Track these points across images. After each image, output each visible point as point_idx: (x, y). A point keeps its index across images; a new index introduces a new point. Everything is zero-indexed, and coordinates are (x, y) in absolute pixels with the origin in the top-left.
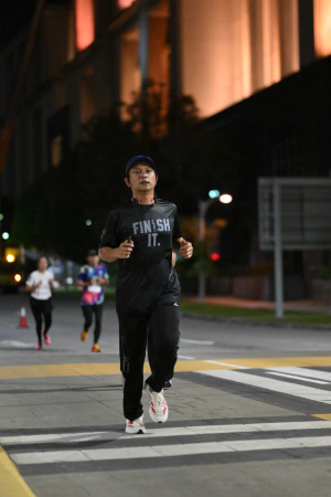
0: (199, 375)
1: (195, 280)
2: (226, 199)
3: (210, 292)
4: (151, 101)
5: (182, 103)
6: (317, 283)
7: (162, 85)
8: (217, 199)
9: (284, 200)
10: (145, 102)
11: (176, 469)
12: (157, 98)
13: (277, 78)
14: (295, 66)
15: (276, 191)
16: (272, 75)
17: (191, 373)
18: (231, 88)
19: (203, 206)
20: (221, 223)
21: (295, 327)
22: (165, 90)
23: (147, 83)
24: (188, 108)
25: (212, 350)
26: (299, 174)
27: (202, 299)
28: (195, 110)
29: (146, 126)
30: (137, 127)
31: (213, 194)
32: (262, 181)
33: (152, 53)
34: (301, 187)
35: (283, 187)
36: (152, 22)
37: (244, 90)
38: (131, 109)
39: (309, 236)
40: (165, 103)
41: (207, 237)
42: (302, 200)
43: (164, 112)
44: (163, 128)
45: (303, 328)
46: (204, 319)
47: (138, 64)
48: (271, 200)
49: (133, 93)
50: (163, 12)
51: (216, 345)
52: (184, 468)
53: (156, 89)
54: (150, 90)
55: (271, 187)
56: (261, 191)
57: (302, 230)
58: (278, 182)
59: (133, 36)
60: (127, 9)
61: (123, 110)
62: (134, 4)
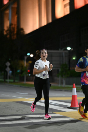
0: (24, 102)
1: (23, 77)
2: (32, 56)
3: (27, 80)
4: (12, 29)
5: (20, 30)
7: (15, 25)
8: (29, 56)
10: (10, 29)
12: (14, 28)
14: (50, 21)
16: (44, 23)
17: (22, 102)
18: (33, 26)
19: (26, 58)
20: (30, 62)
22: (16, 26)
23: (11, 25)
24: (22, 31)
25: (27, 96)
26: (51, 49)
27: (25, 82)
28: (24, 32)
29: (10, 36)
30: (8, 36)
31: (28, 54)
33: (13, 16)
34: (51, 53)
36: (13, 8)
37: (37, 27)
38: (6, 31)
40: (16, 30)
41: (26, 66)
42: (52, 56)
43: (15, 32)
44: (15, 36)
46: (26, 87)
47: (9, 19)
49: (7, 27)
50: (16, 6)
51: (29, 94)
52: (19, 127)
53: (13, 26)
54: (12, 26)
59: (7, 12)
60: (6, 5)
61: (5, 31)
62: (7, 3)
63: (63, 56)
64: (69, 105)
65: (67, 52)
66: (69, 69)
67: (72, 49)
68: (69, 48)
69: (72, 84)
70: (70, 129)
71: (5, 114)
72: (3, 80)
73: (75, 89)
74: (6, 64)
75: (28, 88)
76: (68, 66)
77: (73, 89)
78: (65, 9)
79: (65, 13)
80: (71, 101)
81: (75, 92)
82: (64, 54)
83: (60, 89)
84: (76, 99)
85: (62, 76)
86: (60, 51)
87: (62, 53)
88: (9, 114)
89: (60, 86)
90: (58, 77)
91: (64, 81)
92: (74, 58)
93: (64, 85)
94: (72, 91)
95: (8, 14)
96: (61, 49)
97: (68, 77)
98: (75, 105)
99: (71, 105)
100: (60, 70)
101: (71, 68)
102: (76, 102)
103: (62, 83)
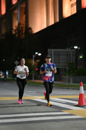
0: (32, 100)
1: (32, 75)
2: (40, 54)
3: (35, 79)
4: (20, 28)
5: (28, 29)
6: (63, 76)
7: (23, 24)
8: (37, 54)
9: (54, 55)
11: (25, 125)
12: (22, 28)
13: (53, 23)
14: (58, 20)
15: (53, 52)
16: (52, 22)
17: (30, 100)
18: (41, 26)
19: (34, 56)
20: (38, 61)
21: (57, 88)
22: (24, 26)
23: (19, 24)
24: (30, 31)
25: (36, 94)
26: (58, 48)
27: (33, 81)
28: (32, 31)
29: (19, 35)
30: (17, 35)
31: (36, 53)
32: (49, 50)
33: (21, 16)
34: (59, 52)
35: (54, 51)
36: (21, 8)
37: (45, 26)
38: (15, 31)
39: (61, 64)
40: (24, 29)
41: (34, 64)
42: (59, 55)
43: (24, 32)
44: (24, 36)
45: (59, 88)
47: (17, 19)
48: (51, 55)
49: (16, 27)
50: (24, 6)
51: (37, 92)
54: (20, 26)
55: (51, 51)
56: (49, 52)
57: (59, 63)
58: (53, 50)
59: (16, 12)
60: (14, 5)
61: (13, 31)
62: (16, 3)
63: (70, 55)
64: (77, 103)
65: (74, 50)
66: (76, 68)
67: (79, 48)
68: (76, 47)
69: (80, 83)
70: (77, 127)
71: (15, 112)
72: (12, 78)
73: (82, 88)
74: (15, 63)
75: (36, 86)
76: (75, 65)
77: (81, 87)
78: (72, 8)
79: (71, 13)
80: (78, 99)
81: (82, 91)
82: (71, 53)
83: (68, 88)
84: (83, 97)
85: (69, 75)
86: (67, 50)
87: (70, 52)
88: (18, 112)
89: (67, 84)
90: (65, 75)
91: (71, 80)
92: (81, 57)
93: (71, 83)
94: (79, 89)
95: (17, 14)
96: (69, 48)
97: (75, 75)
98: (82, 104)
99: (79, 103)
100: (67, 69)
101: (78, 67)
102: (83, 100)
103: (69, 81)
